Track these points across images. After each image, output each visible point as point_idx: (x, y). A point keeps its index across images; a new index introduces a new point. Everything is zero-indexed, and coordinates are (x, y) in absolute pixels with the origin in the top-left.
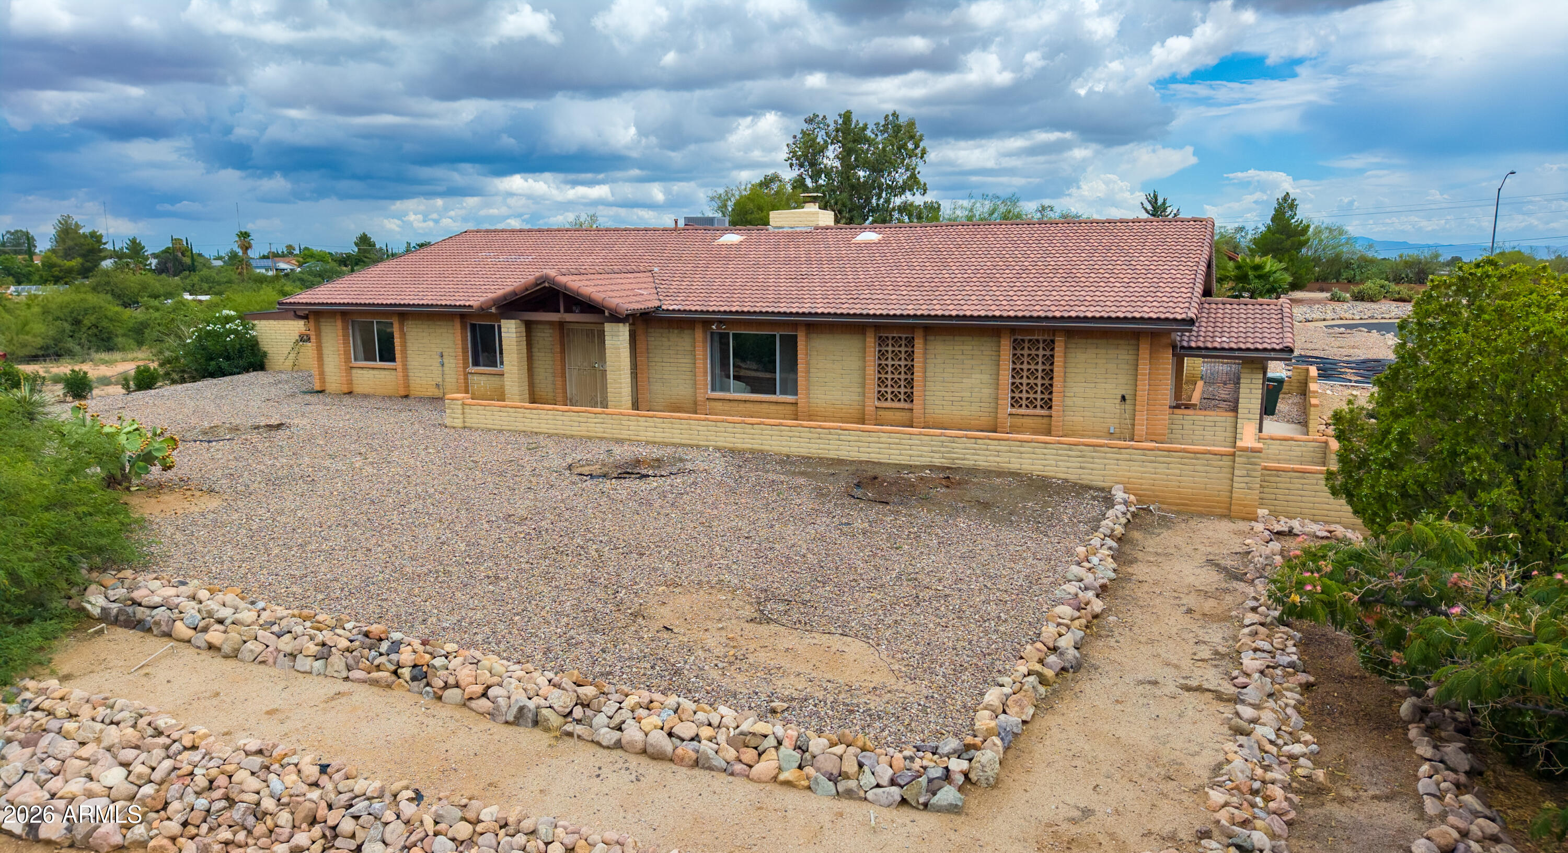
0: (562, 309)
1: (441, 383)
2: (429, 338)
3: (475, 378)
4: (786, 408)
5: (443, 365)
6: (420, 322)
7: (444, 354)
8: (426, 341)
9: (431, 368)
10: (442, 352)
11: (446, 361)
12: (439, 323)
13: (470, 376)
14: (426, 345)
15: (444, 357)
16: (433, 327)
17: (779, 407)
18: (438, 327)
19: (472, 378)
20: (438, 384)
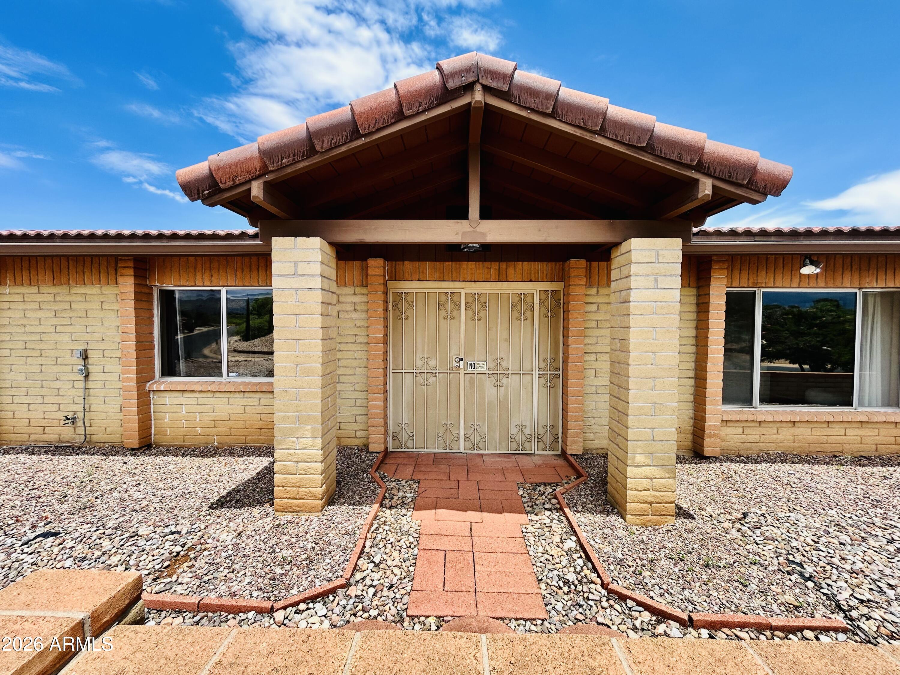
0: (475, 212)
1: (80, 415)
2: (55, 321)
3: (167, 401)
4: (883, 432)
5: (87, 376)
6: (34, 290)
7: (90, 353)
8: (47, 327)
9: (57, 384)
10: (86, 351)
11: (91, 368)
12: (82, 290)
13: (154, 398)
14: (45, 338)
15: (90, 361)
16: (68, 298)
17: (867, 430)
18: (79, 298)
19: (161, 401)
20: (74, 418)
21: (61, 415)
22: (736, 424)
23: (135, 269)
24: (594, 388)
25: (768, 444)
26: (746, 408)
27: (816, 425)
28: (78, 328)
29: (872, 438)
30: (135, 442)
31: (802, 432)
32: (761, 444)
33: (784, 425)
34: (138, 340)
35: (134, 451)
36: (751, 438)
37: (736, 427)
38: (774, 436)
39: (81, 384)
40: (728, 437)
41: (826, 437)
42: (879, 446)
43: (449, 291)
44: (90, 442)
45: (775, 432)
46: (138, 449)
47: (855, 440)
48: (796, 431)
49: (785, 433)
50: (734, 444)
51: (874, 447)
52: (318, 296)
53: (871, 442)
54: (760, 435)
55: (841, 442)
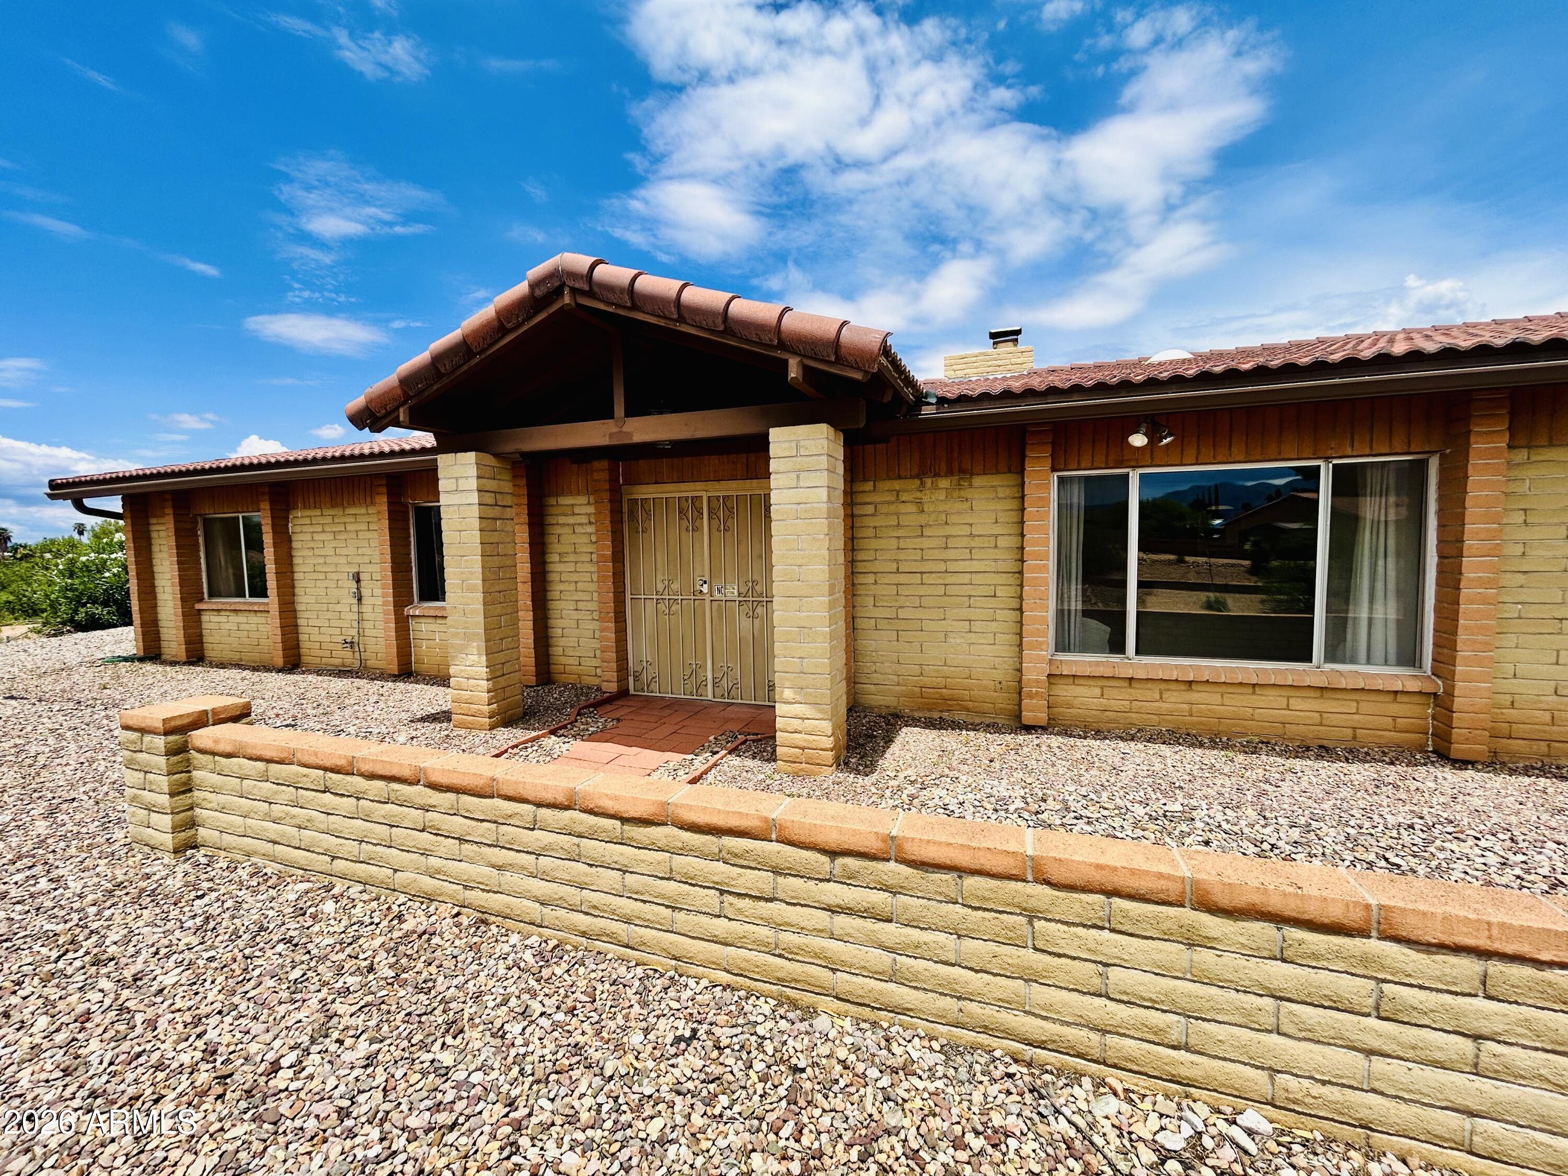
0: (619, 410)
1: (356, 640)
2: (334, 544)
3: (423, 627)
4: (1365, 707)
5: (360, 600)
6: (318, 512)
7: (362, 577)
8: (329, 551)
9: (338, 608)
10: (358, 573)
11: (365, 592)
12: (352, 511)
13: (412, 623)
14: (329, 560)
15: (363, 584)
16: (342, 520)
17: (1334, 703)
18: (352, 519)
19: (417, 627)
20: (352, 643)
21: (340, 639)
22: (1091, 682)
23: (388, 486)
24: (873, 622)
25: (1145, 716)
26: (1115, 659)
27: (1230, 690)
28: (351, 550)
29: (1343, 716)
30: (394, 668)
31: (1205, 699)
32: (1133, 715)
33: (1173, 686)
34: (393, 561)
35: (396, 678)
36: (1114, 704)
37: (1090, 686)
38: (1156, 704)
39: (355, 608)
40: (1076, 702)
41: (1250, 710)
42: (1358, 731)
43: (689, 494)
44: (365, 667)
45: (1157, 696)
46: (399, 676)
47: (1308, 717)
48: (1194, 696)
49: (1173, 700)
50: (1087, 712)
51: (1349, 732)
52: (475, 511)
53: (1344, 724)
54: (1131, 701)
55: (1281, 720)
